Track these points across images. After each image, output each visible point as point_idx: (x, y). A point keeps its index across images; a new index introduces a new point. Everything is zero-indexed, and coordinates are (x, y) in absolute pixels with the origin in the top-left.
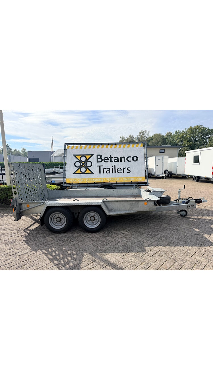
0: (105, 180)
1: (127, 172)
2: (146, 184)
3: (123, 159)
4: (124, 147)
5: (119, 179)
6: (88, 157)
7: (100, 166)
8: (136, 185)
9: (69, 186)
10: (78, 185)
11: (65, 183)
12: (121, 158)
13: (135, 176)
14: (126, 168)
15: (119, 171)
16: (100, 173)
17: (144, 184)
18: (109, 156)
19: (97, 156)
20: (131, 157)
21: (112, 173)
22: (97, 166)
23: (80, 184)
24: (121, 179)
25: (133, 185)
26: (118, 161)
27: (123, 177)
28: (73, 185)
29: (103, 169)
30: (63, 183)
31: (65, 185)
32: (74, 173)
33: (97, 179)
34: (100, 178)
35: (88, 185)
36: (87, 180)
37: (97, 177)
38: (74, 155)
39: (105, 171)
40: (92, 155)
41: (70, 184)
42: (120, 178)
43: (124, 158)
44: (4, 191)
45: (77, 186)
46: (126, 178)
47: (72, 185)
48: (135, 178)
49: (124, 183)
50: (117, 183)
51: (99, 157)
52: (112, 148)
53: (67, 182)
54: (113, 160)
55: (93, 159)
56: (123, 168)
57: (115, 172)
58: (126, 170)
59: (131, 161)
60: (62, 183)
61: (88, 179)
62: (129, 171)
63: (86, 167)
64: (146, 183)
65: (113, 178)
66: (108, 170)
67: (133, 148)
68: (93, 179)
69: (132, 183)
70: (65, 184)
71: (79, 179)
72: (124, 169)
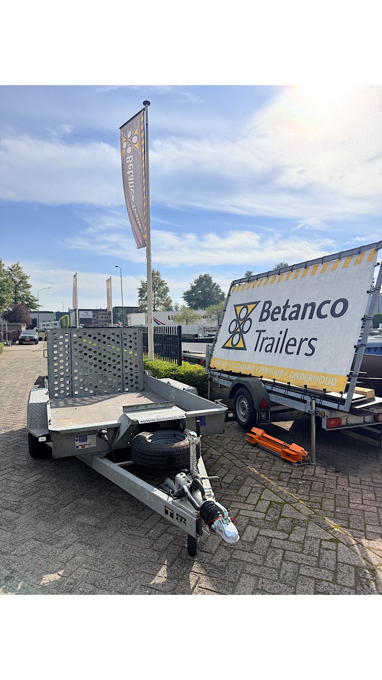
0: (257, 369)
1: (306, 354)
3: (309, 310)
4: (324, 271)
6: (250, 308)
7: (260, 332)
11: (209, 367)
12: (306, 306)
13: (321, 370)
14: (306, 339)
16: (255, 350)
18: (282, 304)
19: (265, 304)
20: (329, 302)
22: (256, 331)
24: (286, 374)
26: (297, 317)
27: (292, 366)
29: (263, 340)
32: (224, 347)
33: (247, 364)
34: (252, 364)
36: (233, 366)
37: (249, 359)
38: (235, 307)
39: (265, 344)
40: (257, 303)
42: (285, 371)
43: (314, 305)
46: (298, 371)
47: (212, 373)
49: (288, 388)
51: (267, 307)
52: (296, 277)
54: (288, 313)
55: (257, 313)
56: (302, 339)
57: (281, 351)
59: (326, 316)
61: (235, 362)
62: (311, 351)
63: (241, 333)
65: (271, 367)
66: (272, 342)
67: (344, 271)
68: (241, 363)
69: (305, 390)
71: (224, 361)
72: (302, 341)
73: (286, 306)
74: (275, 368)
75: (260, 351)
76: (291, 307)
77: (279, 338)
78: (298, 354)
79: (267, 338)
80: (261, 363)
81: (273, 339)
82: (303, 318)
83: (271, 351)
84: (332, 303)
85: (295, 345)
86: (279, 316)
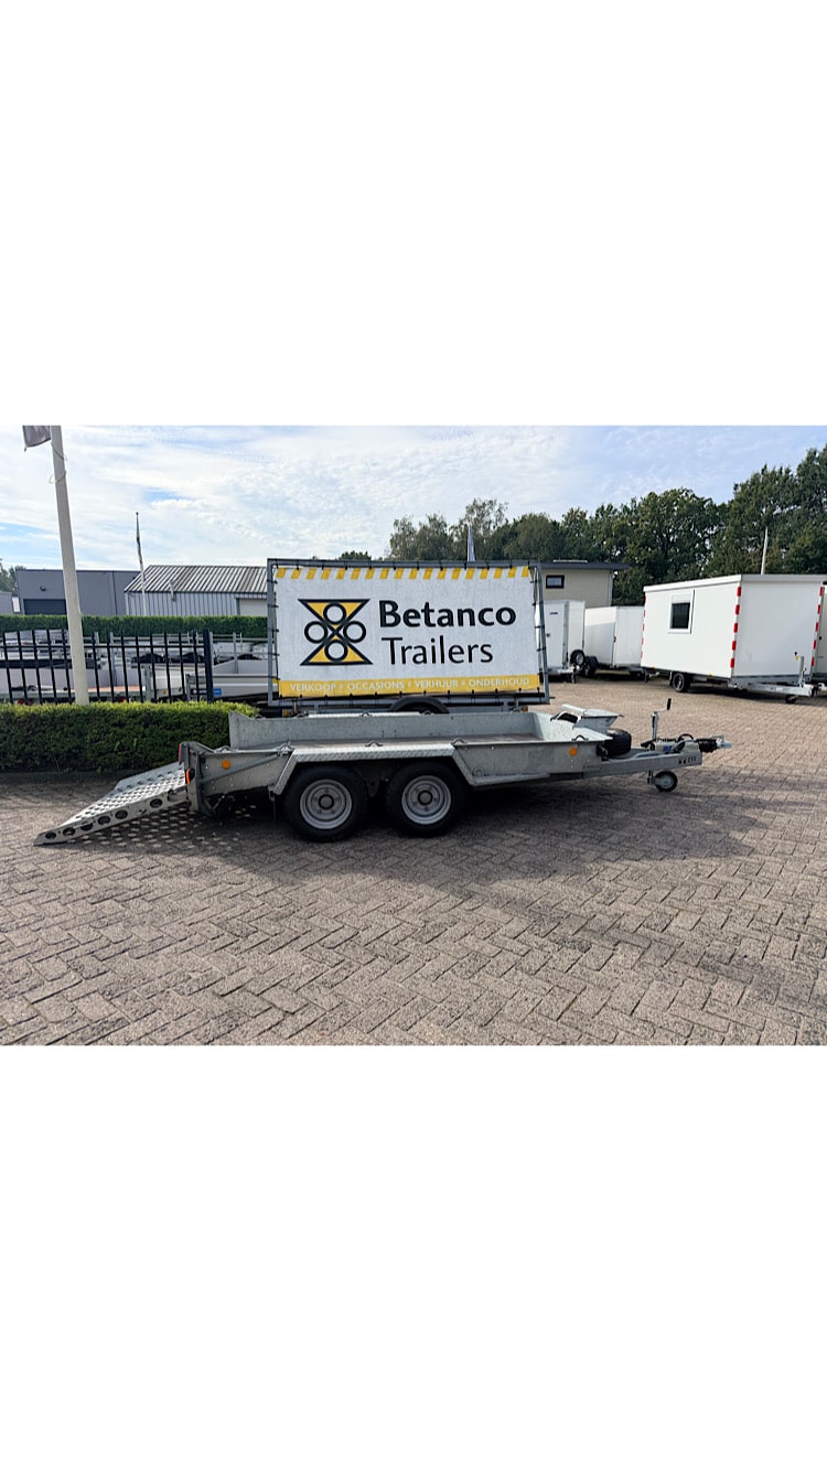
0: (409, 684)
1: (482, 661)
2: (543, 699)
3: (466, 616)
4: (469, 577)
5: (456, 683)
6: (350, 608)
7: (392, 640)
8: (512, 700)
9: (291, 707)
10: (322, 703)
11: (276, 696)
12: (460, 613)
13: (508, 673)
14: (476, 646)
15: (455, 657)
16: (393, 662)
17: (537, 700)
18: (420, 607)
19: (383, 604)
20: (491, 610)
21: (434, 661)
22: (383, 639)
23: (326, 698)
24: (463, 683)
25: (501, 700)
26: (451, 623)
27: (468, 675)
28: (305, 703)
29: (404, 650)
30: (270, 697)
31: (276, 703)
32: (305, 663)
33: (384, 681)
34: (395, 680)
35: (355, 702)
36: (351, 687)
37: (382, 675)
38: (305, 602)
39: (410, 654)
40: (364, 602)
41: (294, 699)
42: (460, 680)
43: (471, 612)
44: (71, 725)
45: (316, 707)
46: (480, 678)
47: (299, 703)
48: (508, 677)
49: (473, 695)
50: (449, 695)
51: (389, 608)
52: (429, 577)
53: (284, 693)
54: (434, 618)
55: (370, 615)
56: (469, 647)
57: (443, 661)
58: (477, 653)
59: (492, 624)
60: (264, 696)
61: (355, 682)
62: (488, 658)
63: (347, 642)
64: (542, 695)
65: (435, 679)
66: (421, 651)
67: (498, 581)
68: (370, 681)
69: (496, 694)
70: (274, 699)
71: (322, 683)
72: (470, 649)
73: (427, 610)
74: (442, 679)
75: (404, 662)
76: (436, 611)
77: (433, 648)
78: (470, 660)
79: (410, 647)
80: (414, 676)
81: (424, 649)
82: (461, 623)
83: (425, 661)
84: (495, 611)
85: (462, 652)
86: (422, 621)
